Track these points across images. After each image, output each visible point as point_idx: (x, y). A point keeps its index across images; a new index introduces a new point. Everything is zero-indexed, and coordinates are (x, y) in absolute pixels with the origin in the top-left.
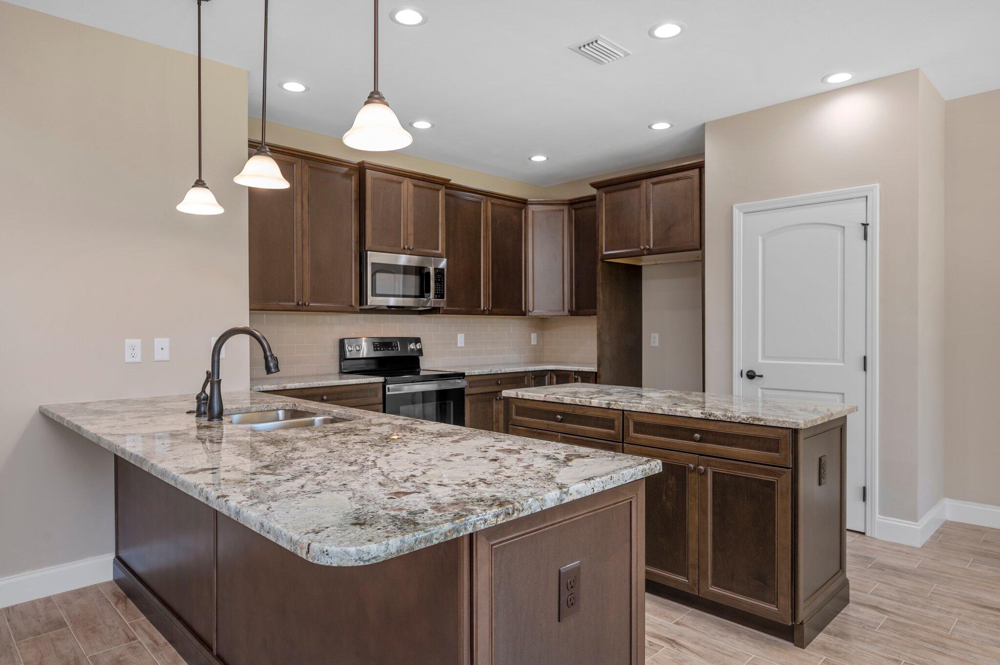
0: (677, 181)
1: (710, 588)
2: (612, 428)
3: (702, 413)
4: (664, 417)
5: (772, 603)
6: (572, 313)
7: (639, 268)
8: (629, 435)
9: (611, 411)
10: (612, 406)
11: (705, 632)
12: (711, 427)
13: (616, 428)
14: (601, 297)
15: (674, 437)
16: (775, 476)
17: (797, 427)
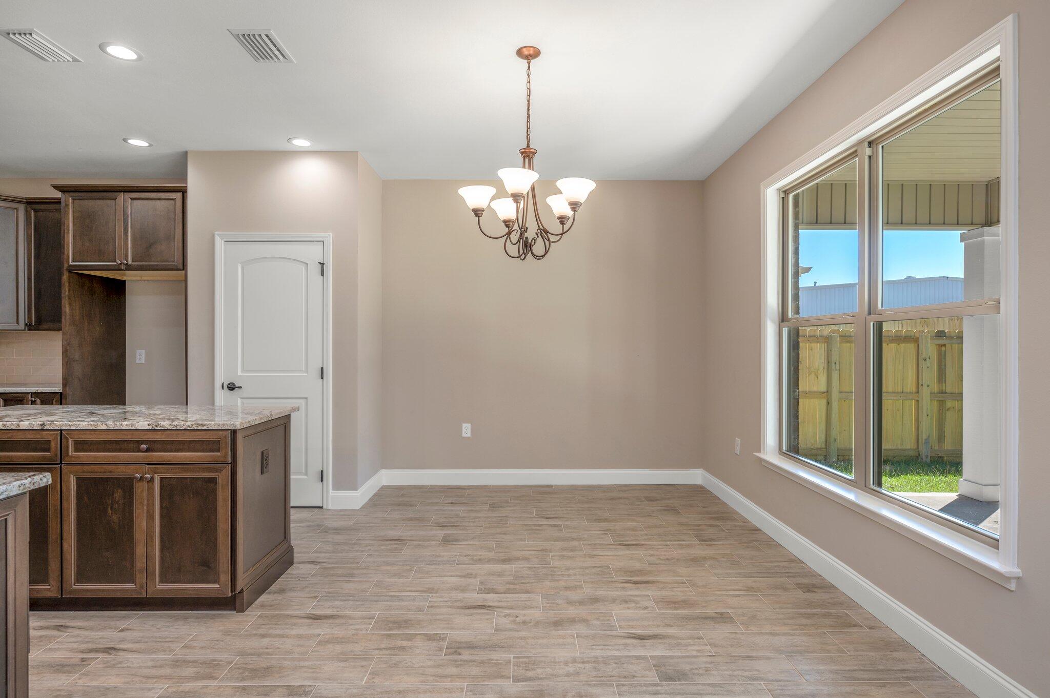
0: (158, 201)
1: (159, 587)
2: (48, 450)
3: (149, 425)
4: (110, 432)
5: (215, 582)
6: (30, 327)
7: (122, 284)
8: (68, 455)
9: (44, 433)
10: (47, 427)
11: (151, 629)
12: (158, 436)
13: (53, 449)
14: (68, 310)
15: (120, 450)
16: (217, 472)
17: (234, 428)
